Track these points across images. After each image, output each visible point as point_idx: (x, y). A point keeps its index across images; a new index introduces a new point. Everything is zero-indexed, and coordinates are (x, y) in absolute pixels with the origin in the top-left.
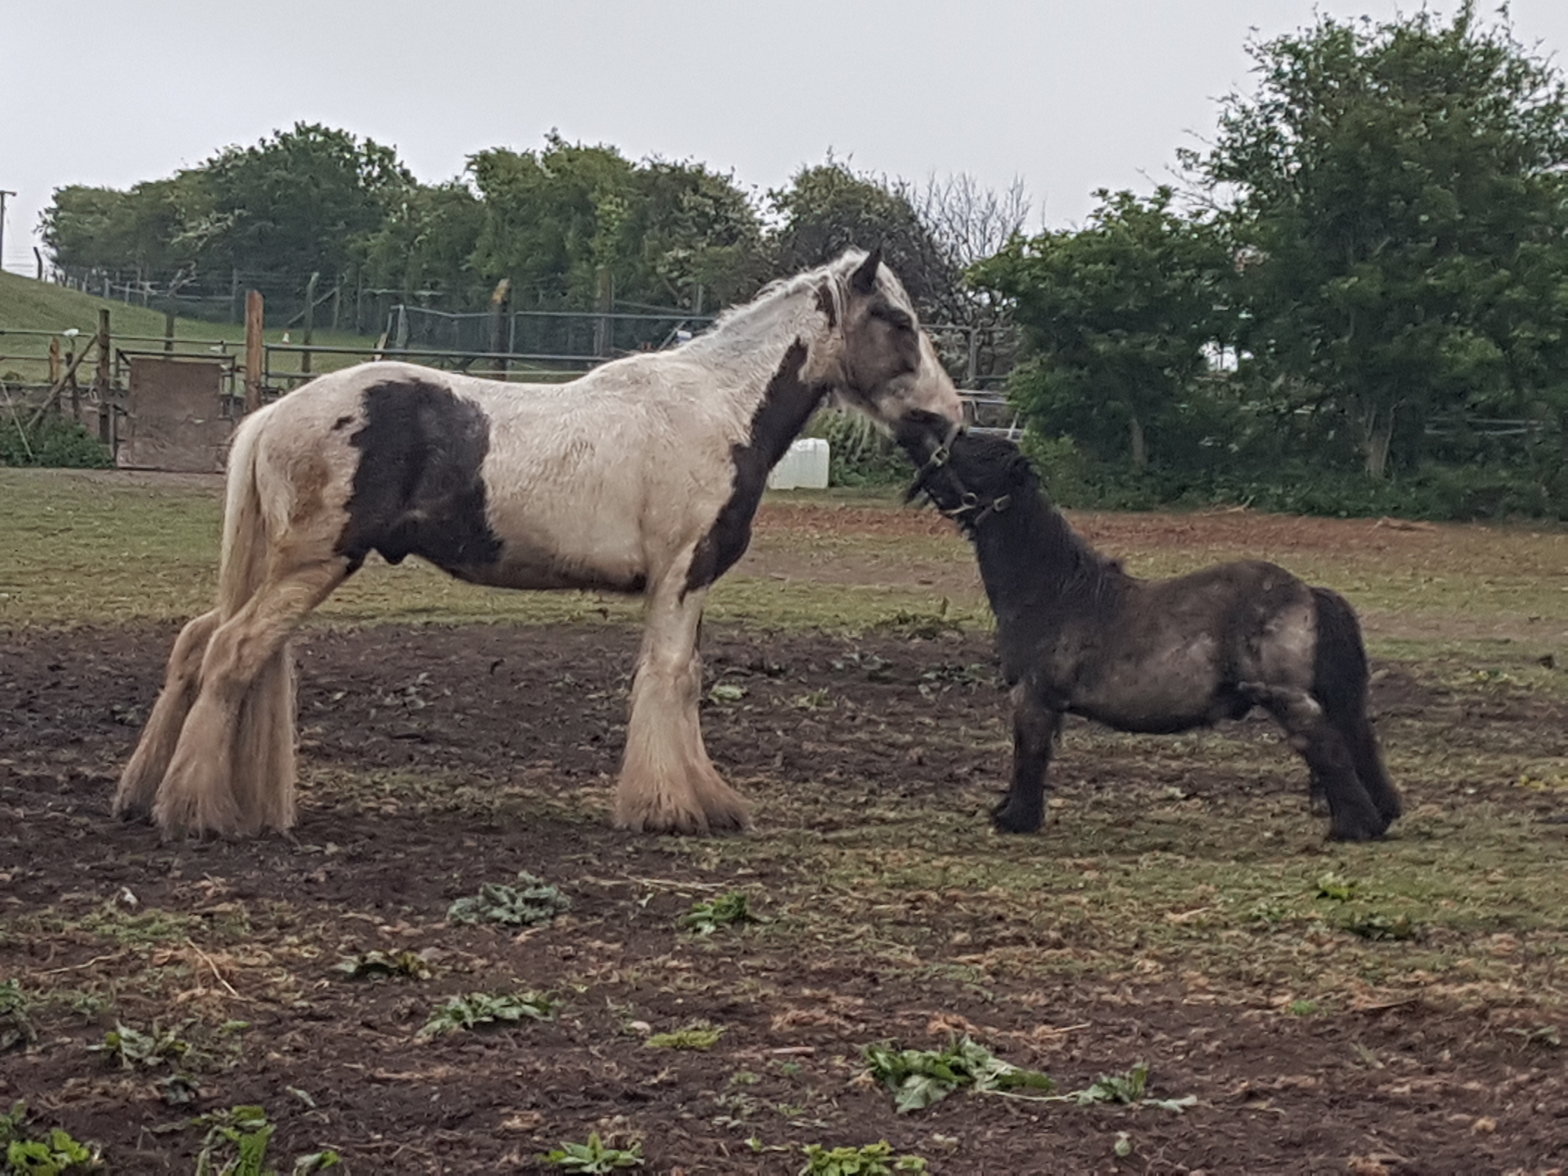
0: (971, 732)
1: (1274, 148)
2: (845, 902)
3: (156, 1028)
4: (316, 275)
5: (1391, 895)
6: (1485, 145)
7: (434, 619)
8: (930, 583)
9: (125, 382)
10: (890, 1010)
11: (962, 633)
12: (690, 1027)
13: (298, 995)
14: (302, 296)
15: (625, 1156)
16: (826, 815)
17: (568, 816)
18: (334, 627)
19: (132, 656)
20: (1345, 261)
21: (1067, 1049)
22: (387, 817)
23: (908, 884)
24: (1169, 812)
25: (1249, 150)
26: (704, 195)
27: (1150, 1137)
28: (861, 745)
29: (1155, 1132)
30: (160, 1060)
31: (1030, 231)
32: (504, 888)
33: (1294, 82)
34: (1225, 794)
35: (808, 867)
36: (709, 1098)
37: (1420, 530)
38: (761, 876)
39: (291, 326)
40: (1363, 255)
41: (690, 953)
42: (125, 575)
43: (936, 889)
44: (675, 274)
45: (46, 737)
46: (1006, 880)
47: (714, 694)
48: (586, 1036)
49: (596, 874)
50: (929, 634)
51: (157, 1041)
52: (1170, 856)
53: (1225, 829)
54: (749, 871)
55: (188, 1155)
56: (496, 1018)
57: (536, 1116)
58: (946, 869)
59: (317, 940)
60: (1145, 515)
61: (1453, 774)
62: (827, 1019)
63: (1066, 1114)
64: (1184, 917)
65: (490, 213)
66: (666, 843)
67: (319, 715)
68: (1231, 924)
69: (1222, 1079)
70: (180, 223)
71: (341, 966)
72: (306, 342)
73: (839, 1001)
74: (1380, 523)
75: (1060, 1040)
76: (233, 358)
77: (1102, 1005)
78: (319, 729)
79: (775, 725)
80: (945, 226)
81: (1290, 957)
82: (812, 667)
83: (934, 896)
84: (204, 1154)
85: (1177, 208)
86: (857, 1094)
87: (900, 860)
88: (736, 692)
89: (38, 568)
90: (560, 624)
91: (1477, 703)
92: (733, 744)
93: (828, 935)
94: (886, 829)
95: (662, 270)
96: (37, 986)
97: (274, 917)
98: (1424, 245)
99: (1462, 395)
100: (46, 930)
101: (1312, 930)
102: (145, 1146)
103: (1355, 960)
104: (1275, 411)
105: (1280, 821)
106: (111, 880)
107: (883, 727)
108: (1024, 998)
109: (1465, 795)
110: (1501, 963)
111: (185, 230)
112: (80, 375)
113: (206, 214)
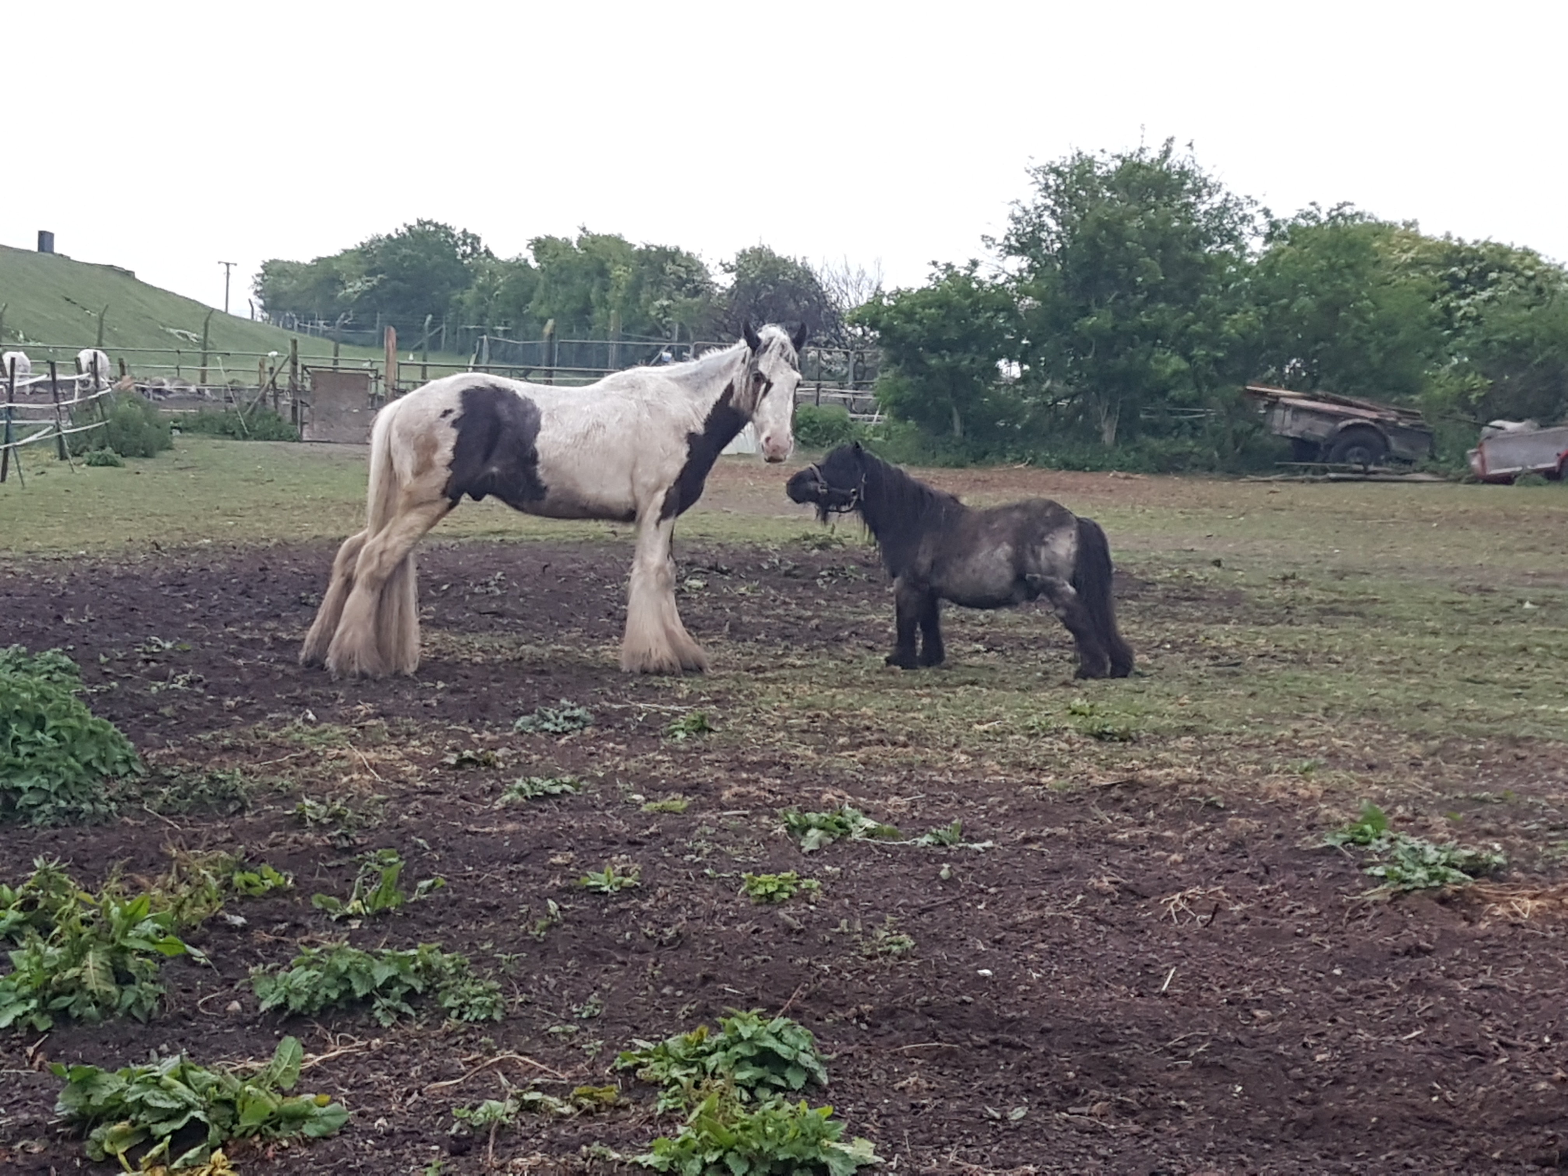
0: (850, 609)
1: (1043, 235)
2: (769, 718)
3: (328, 799)
4: (429, 318)
5: (1116, 713)
6: (1179, 232)
7: (507, 537)
9: (307, 385)
10: (797, 788)
11: (844, 545)
12: (669, 798)
13: (419, 779)
14: (421, 330)
15: (628, 881)
16: (758, 662)
17: (592, 664)
18: (443, 543)
19: (312, 562)
20: (1089, 306)
21: (910, 811)
22: (476, 664)
23: (809, 706)
24: (976, 660)
25: (1028, 236)
26: (680, 265)
27: (963, 867)
28: (778, 617)
29: (966, 864)
30: (330, 820)
31: (888, 288)
32: (551, 709)
33: (1057, 192)
34: (1012, 648)
35: (746, 696)
36: (683, 844)
37: (1137, 479)
38: (716, 702)
39: (416, 349)
40: (1100, 304)
41: (671, 751)
42: (307, 509)
43: (827, 710)
44: (661, 316)
45: (257, 614)
46: (872, 704)
47: (685, 585)
48: (603, 804)
49: (611, 701)
50: (822, 546)
51: (329, 808)
52: (977, 688)
53: (1012, 670)
54: (708, 698)
55: (348, 880)
56: (545, 793)
57: (571, 855)
58: (834, 697)
59: (432, 743)
60: (963, 470)
61: (1157, 635)
62: (757, 793)
63: (909, 853)
64: (985, 727)
65: (542, 277)
66: (655, 681)
67: (432, 599)
68: (1015, 731)
69: (1008, 830)
70: (343, 283)
71: (446, 760)
72: (424, 360)
73: (766, 781)
74: (1111, 474)
75: (905, 806)
76: (376, 370)
77: (932, 783)
78: (432, 609)
79: (724, 605)
80: (833, 285)
81: (1052, 752)
82: (749, 568)
83: (826, 714)
84: (359, 880)
85: (983, 273)
86: (776, 841)
87: (804, 691)
88: (699, 583)
89: (252, 505)
90: (587, 540)
91: (1173, 590)
92: (699, 617)
93: (758, 739)
94: (795, 672)
95: (653, 313)
96: (252, 773)
97: (404, 728)
98: (1140, 297)
99: (1164, 393)
100: (258, 737)
101: (1066, 735)
102: (321, 875)
103: (1094, 754)
104: (1045, 403)
105: (1047, 666)
106: (298, 705)
107: (793, 606)
108: (883, 779)
109: (1165, 648)
110: (1187, 756)
111: (345, 288)
112: (278, 381)
113: (360, 277)
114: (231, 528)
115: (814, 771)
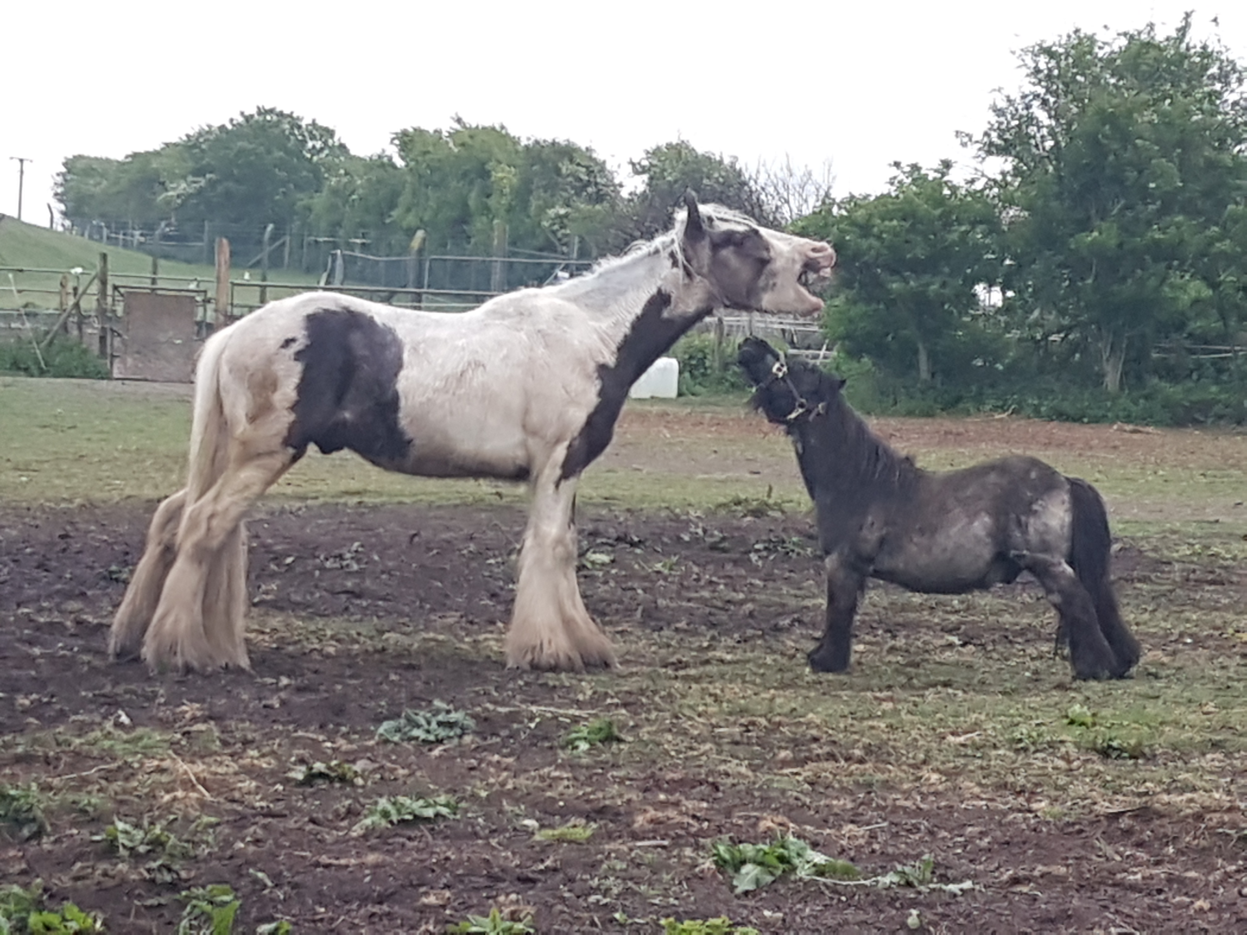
0: (792, 592)
1: (1032, 130)
2: (691, 726)
3: (146, 823)
4: (270, 227)
5: (1125, 723)
6: (1202, 128)
7: (366, 499)
8: (758, 473)
9: (120, 309)
10: (728, 812)
11: (783, 512)
12: (570, 824)
13: (258, 797)
14: (260, 242)
15: (519, 926)
16: (678, 656)
17: (473, 656)
18: (286, 506)
19: (124, 528)
20: (1089, 218)
21: (869, 844)
22: (328, 656)
23: (743, 711)
24: (949, 656)
25: (1013, 131)
26: (579, 164)
27: (936, 914)
28: (704, 602)
29: (940, 910)
30: (149, 848)
31: (839, 194)
32: (422, 713)
33: (1049, 77)
34: (994, 641)
35: (661, 698)
36: (586, 881)
37: (1148, 433)
38: (625, 705)
39: (250, 267)
40: (1103, 215)
41: (571, 766)
42: (119, 463)
43: (765, 716)
44: (556, 227)
45: (58, 592)
46: (820, 709)
47: (587, 560)
48: (487, 831)
49: (495, 703)
50: (758, 513)
51: (146, 834)
52: (950, 691)
53: (994, 669)
54: (616, 701)
55: (170, 923)
56: (416, 817)
57: (447, 894)
58: (772, 699)
59: (273, 753)
60: (930, 420)
61: (1174, 627)
62: (678, 819)
63: (868, 895)
64: (962, 739)
65: (409, 178)
66: (550, 679)
67: (273, 576)
68: (998, 745)
69: (992, 867)
70: (163, 184)
71: (292, 775)
72: (264, 279)
73: (689, 805)
74: (1115, 427)
75: (863, 837)
76: (205, 292)
77: (895, 809)
78: (274, 587)
79: (636, 585)
80: (771, 190)
81: (1046, 772)
82: (665, 539)
83: (763, 721)
84: (185, 923)
85: (957, 177)
86: (701, 878)
87: (735, 693)
88: (604, 558)
89: (50, 458)
90: (465, 504)
91: (1194, 571)
92: (603, 600)
93: (678, 752)
94: (724, 668)
95: (545, 224)
96: (51, 788)
97: (238, 735)
98: (1151, 207)
99: (1180, 326)
100: (59, 744)
101: (1063, 750)
102: (137, 916)
103: (1098, 773)
104: (1033, 338)
105: (1038, 663)
106: (109, 704)
107: (722, 587)
108: (835, 802)
109: (1185, 644)
110: (1213, 777)
111: (166, 190)
112: (83, 305)
113: (184, 178)
114: (24, 485)
115: (749, 792)
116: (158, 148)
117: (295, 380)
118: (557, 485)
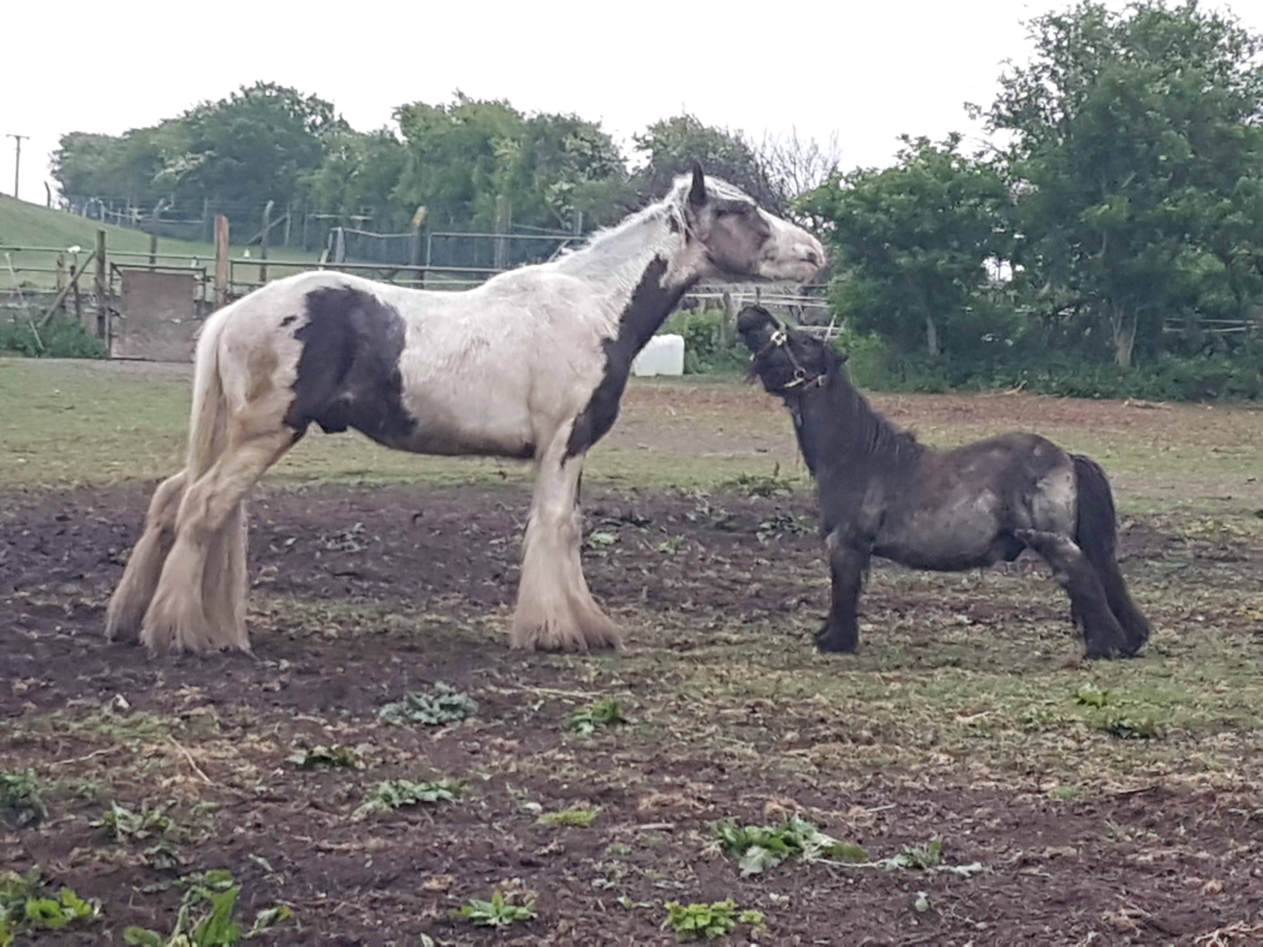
0: (800, 571)
1: (1042, 102)
2: (697, 707)
3: (144, 808)
4: (270, 204)
5: (1136, 702)
6: (1211, 99)
7: (368, 479)
8: (765, 451)
9: (118, 288)
10: (734, 795)
11: (790, 490)
12: (573, 807)
13: (258, 782)
14: (260, 220)
15: (522, 911)
16: (683, 637)
17: (476, 638)
18: (287, 487)
19: (123, 510)
20: (1099, 191)
21: (877, 826)
22: (329, 638)
23: (749, 693)
24: (959, 635)
25: (1022, 103)
26: (583, 139)
27: (944, 896)
28: (710, 581)
29: (948, 892)
30: (147, 833)
31: (846, 168)
32: (424, 696)
33: (1058, 48)
34: (1003, 620)
35: (668, 679)
36: (590, 865)
37: (1160, 409)
38: (631, 686)
39: (253, 244)
40: (1113, 188)
41: (575, 748)
42: (117, 444)
43: (771, 697)
44: (560, 202)
45: (55, 574)
46: (827, 690)
47: (592, 540)
48: (490, 815)
49: (498, 684)
50: (764, 492)
51: (145, 819)
52: (959, 670)
53: (1004, 648)
54: (621, 682)
55: (171, 910)
56: (417, 800)
57: (450, 878)
58: (779, 680)
59: (273, 737)
60: (939, 397)
61: (1186, 604)
62: (683, 801)
63: (876, 877)
64: (970, 719)
65: (410, 154)
66: (554, 660)
67: (273, 558)
68: (1008, 725)
69: (1001, 849)
70: (162, 160)
71: (292, 758)
72: (264, 257)
73: (694, 787)
74: (1127, 403)
75: (870, 818)
76: (204, 270)
77: (904, 790)
78: (275, 569)
79: (641, 565)
80: (777, 163)
81: (1056, 752)
82: (671, 519)
83: (769, 702)
84: (183, 909)
85: (965, 150)
86: (708, 862)
87: (742, 674)
88: (609, 538)
89: (48, 439)
90: (468, 483)
91: (1206, 548)
92: (608, 580)
93: (684, 734)
94: (730, 649)
95: (549, 199)
96: (48, 774)
97: (238, 719)
98: (1163, 180)
99: (1193, 300)
100: (56, 729)
101: (1073, 730)
102: (135, 902)
103: (1108, 754)
104: (1043, 313)
105: (1047, 642)
106: (107, 689)
107: (728, 566)
108: (842, 784)
109: (1196, 621)
110: (1225, 757)
111: (165, 167)
112: (81, 283)
113: (183, 154)
114: (21, 466)
116: (156, 125)
117: (295, 359)
118: (563, 463)
